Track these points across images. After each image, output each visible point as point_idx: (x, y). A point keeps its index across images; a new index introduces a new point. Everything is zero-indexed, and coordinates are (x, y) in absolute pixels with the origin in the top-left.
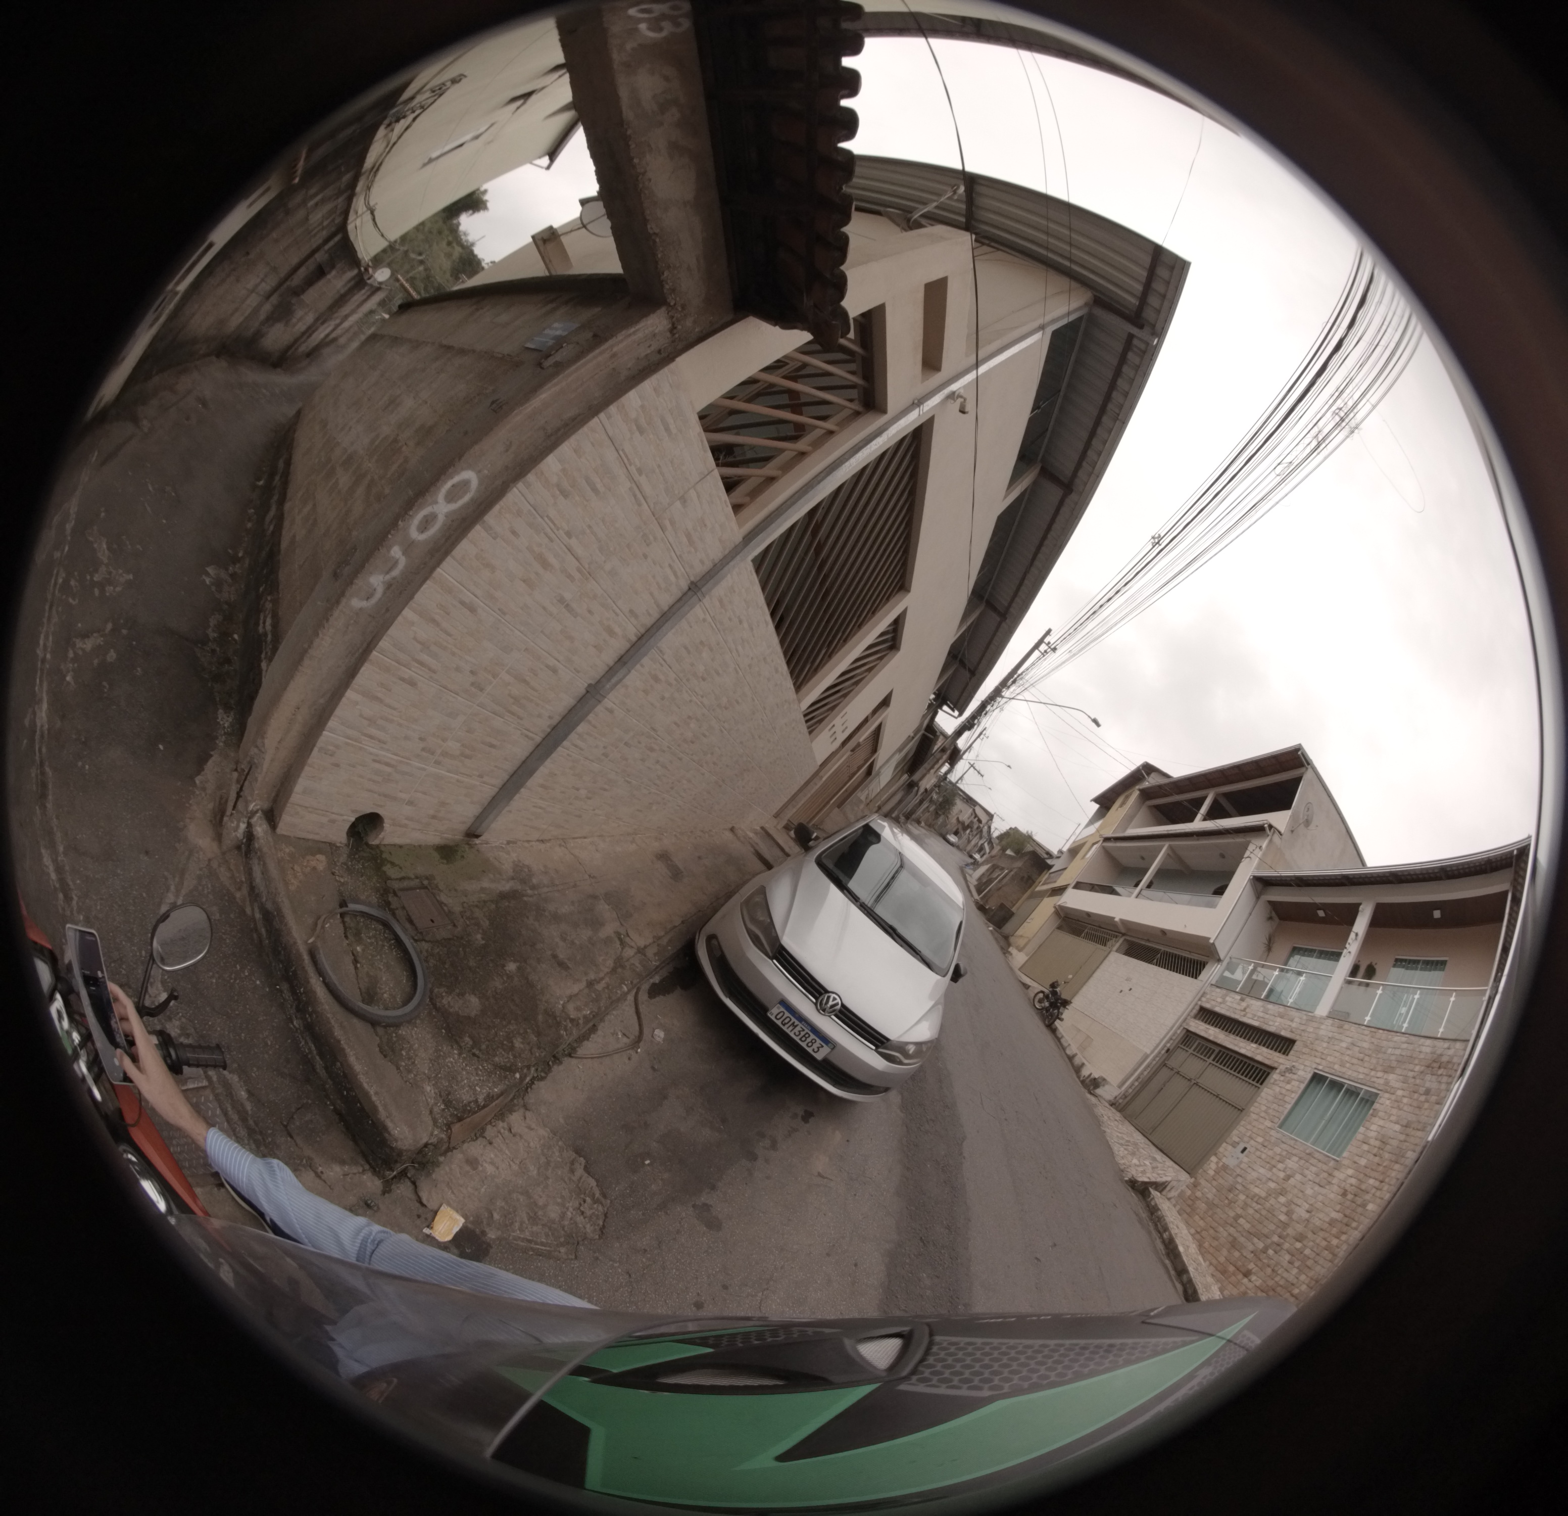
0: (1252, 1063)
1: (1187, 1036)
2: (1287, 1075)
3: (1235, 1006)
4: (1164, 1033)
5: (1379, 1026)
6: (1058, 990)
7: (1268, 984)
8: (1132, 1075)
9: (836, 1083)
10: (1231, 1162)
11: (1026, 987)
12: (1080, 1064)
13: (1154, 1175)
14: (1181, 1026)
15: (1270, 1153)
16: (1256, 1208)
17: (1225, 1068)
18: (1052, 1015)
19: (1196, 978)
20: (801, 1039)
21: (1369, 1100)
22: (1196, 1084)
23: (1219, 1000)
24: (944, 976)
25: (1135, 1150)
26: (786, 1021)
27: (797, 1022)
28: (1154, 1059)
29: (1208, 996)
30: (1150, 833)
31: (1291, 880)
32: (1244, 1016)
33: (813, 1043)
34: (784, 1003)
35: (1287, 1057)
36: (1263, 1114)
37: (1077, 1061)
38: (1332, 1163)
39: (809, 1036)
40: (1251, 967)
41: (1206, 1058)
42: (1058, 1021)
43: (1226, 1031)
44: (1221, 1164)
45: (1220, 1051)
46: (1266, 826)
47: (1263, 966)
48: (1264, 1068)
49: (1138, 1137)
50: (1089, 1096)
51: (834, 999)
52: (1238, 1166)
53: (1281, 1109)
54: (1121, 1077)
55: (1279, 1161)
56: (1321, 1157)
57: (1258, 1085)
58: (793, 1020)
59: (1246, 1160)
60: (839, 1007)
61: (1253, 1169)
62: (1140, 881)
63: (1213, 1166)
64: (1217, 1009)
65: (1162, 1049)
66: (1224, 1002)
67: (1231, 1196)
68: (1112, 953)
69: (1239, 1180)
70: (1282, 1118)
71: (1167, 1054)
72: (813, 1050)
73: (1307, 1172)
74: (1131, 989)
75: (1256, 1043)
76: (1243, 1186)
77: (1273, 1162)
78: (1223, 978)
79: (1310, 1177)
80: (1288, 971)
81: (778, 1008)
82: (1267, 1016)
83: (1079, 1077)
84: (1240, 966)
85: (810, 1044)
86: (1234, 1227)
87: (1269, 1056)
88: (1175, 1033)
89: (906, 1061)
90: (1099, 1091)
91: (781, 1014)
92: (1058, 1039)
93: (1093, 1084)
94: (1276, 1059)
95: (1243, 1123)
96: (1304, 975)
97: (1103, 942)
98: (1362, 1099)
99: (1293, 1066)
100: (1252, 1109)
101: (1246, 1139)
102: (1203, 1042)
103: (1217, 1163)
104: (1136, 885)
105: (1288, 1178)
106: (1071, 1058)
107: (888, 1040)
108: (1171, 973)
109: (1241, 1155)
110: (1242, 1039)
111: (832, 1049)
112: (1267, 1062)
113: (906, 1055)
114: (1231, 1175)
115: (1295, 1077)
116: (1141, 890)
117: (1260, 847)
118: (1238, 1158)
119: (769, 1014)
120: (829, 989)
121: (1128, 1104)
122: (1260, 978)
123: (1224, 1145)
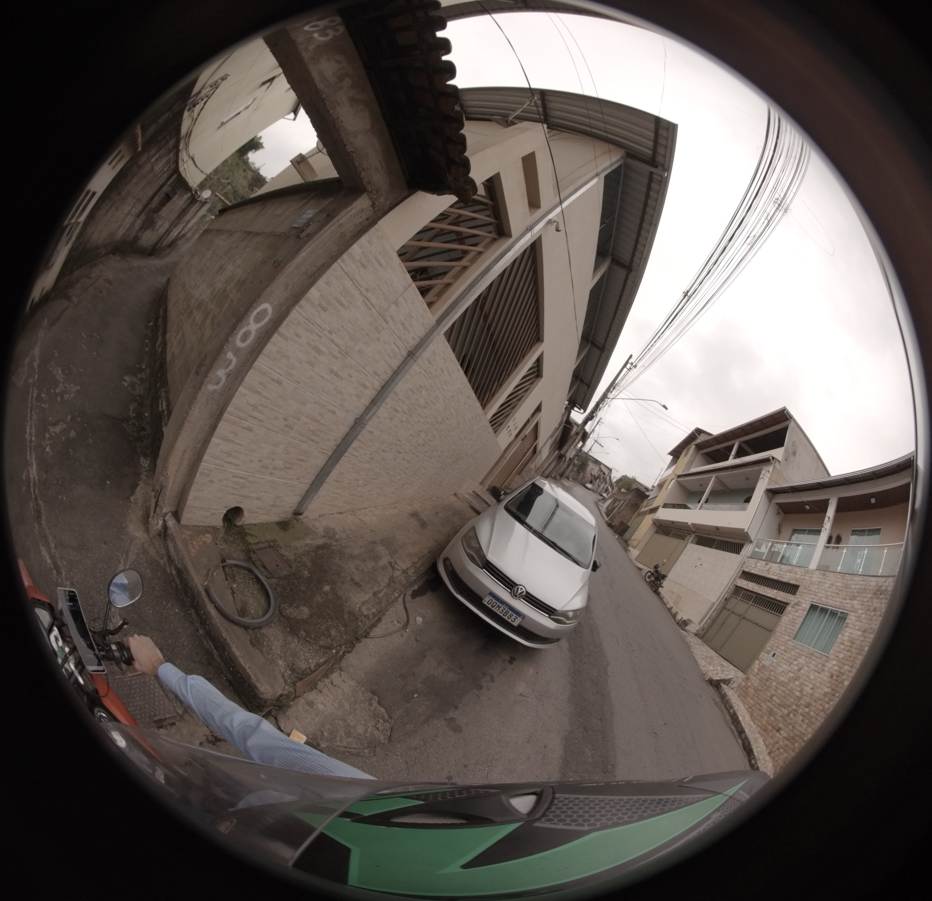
0: (776, 602)
1: (737, 589)
2: (796, 607)
3: (763, 568)
4: (723, 589)
5: (845, 572)
6: (659, 569)
7: (781, 553)
8: (706, 616)
9: (527, 639)
10: (767, 663)
11: (640, 569)
12: (675, 612)
13: (723, 675)
14: (732, 584)
15: (789, 655)
16: (783, 690)
17: (760, 606)
18: (656, 585)
19: (739, 554)
20: (504, 615)
21: (843, 617)
22: (744, 618)
23: (753, 566)
24: (587, 568)
25: (711, 661)
26: (494, 605)
27: (500, 605)
28: (718, 605)
29: (747, 564)
30: (704, 470)
31: (788, 489)
32: (769, 574)
33: (511, 617)
34: (492, 594)
35: (795, 596)
36: (783, 632)
37: (674, 611)
38: (824, 658)
39: (509, 612)
40: (770, 544)
41: (748, 602)
42: (660, 588)
43: (759, 584)
44: (761, 665)
45: (756, 597)
46: (770, 458)
47: (777, 543)
48: (782, 604)
49: (712, 653)
50: (682, 631)
51: (521, 589)
52: (771, 665)
53: (793, 628)
54: (700, 618)
55: (794, 660)
56: (818, 655)
57: (779, 615)
58: (498, 603)
59: (775, 661)
60: (524, 593)
61: (780, 666)
62: (701, 499)
63: (757, 666)
64: (753, 571)
65: (723, 599)
66: (756, 567)
67: (768, 683)
68: (688, 544)
69: (772, 673)
70: (795, 633)
71: (725, 602)
72: (512, 621)
73: (810, 665)
74: (701, 565)
75: (776, 589)
76: (775, 677)
77: (791, 661)
78: (754, 552)
79: (812, 668)
80: (791, 544)
81: (489, 597)
82: (781, 573)
83: (675, 620)
84: (764, 544)
85: (509, 617)
86: (770, 702)
87: (785, 597)
88: (729, 588)
89: (568, 622)
90: (687, 628)
91: (491, 601)
92: (661, 599)
93: (684, 624)
94: (789, 598)
95: (772, 639)
96: (801, 545)
97: (683, 538)
98: (839, 617)
99: (799, 601)
100: (777, 629)
101: (775, 648)
102: (746, 592)
103: (759, 664)
104: (699, 502)
105: (800, 669)
106: (670, 610)
107: (556, 610)
108: (724, 552)
109: (772, 658)
110: (768, 588)
111: (523, 619)
112: (784, 600)
113: (568, 618)
114: (767, 671)
115: (800, 608)
116: (702, 504)
117: (769, 471)
118: (771, 660)
119: (483, 602)
120: (518, 583)
121: (706, 633)
122: (776, 550)
123: (762, 653)
